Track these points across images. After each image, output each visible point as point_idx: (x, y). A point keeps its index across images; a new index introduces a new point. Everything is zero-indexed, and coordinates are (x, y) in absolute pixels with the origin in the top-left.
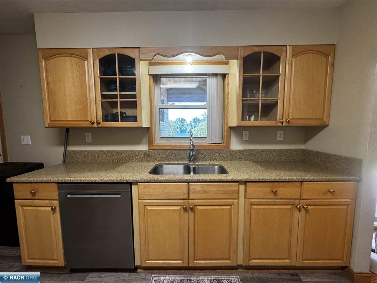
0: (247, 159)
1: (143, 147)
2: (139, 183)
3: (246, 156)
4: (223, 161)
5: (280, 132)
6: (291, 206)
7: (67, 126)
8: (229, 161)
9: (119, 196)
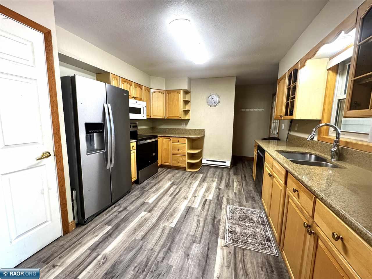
2: (265, 152)
9: (262, 156)
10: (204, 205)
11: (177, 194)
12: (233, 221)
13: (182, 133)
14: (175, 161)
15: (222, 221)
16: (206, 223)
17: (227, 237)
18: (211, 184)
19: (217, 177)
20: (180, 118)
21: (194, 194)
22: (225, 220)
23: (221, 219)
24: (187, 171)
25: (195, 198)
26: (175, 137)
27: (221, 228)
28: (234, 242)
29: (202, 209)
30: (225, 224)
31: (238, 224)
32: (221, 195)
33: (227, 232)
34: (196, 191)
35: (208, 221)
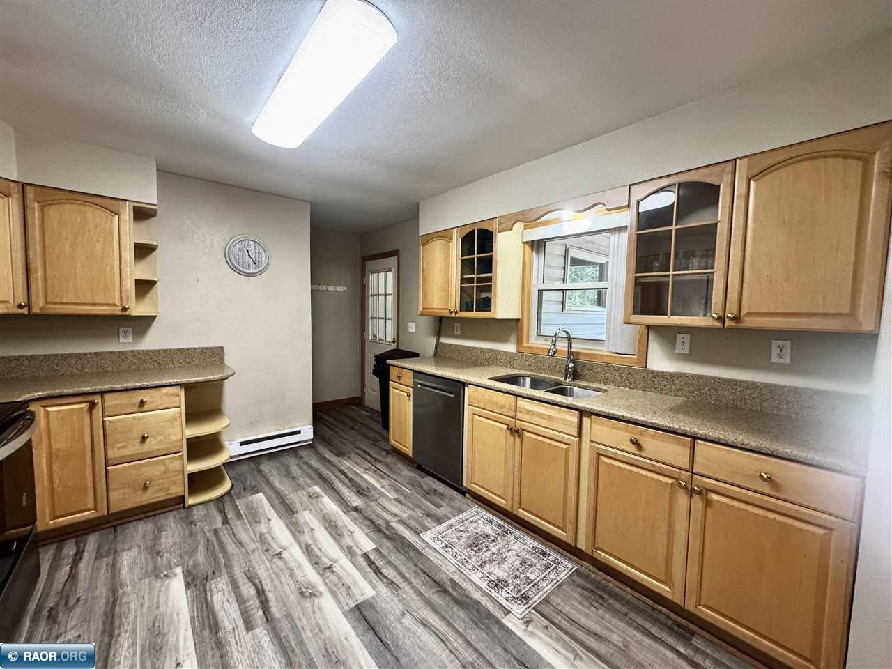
0: (680, 393)
1: (510, 348)
2: (470, 386)
3: (678, 387)
4: (627, 389)
5: (780, 342)
6: (674, 480)
7: (441, 315)
8: (640, 389)
9: (453, 396)
10: (381, 573)
11: (264, 604)
12: (470, 561)
13: (125, 367)
14: (127, 490)
15: (457, 578)
16: (443, 613)
17: (507, 603)
18: (322, 507)
19: (309, 481)
20: (124, 309)
21: (316, 563)
22: (457, 571)
23: (453, 577)
24: (191, 506)
25: (333, 572)
26: (127, 390)
27: (477, 595)
28: (525, 602)
29: (390, 586)
30: (469, 579)
31: (485, 562)
32: (380, 522)
33: (494, 594)
34: (308, 550)
35: (441, 604)
